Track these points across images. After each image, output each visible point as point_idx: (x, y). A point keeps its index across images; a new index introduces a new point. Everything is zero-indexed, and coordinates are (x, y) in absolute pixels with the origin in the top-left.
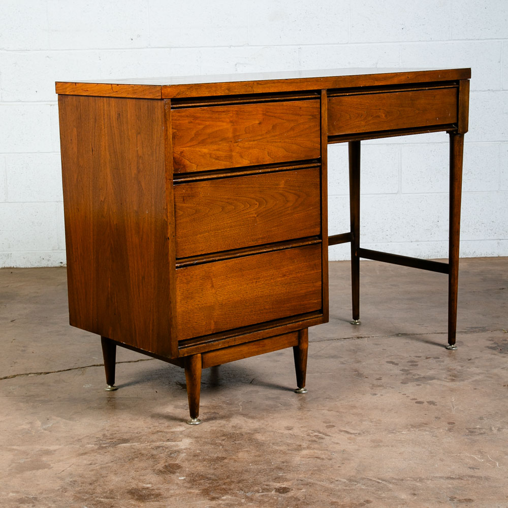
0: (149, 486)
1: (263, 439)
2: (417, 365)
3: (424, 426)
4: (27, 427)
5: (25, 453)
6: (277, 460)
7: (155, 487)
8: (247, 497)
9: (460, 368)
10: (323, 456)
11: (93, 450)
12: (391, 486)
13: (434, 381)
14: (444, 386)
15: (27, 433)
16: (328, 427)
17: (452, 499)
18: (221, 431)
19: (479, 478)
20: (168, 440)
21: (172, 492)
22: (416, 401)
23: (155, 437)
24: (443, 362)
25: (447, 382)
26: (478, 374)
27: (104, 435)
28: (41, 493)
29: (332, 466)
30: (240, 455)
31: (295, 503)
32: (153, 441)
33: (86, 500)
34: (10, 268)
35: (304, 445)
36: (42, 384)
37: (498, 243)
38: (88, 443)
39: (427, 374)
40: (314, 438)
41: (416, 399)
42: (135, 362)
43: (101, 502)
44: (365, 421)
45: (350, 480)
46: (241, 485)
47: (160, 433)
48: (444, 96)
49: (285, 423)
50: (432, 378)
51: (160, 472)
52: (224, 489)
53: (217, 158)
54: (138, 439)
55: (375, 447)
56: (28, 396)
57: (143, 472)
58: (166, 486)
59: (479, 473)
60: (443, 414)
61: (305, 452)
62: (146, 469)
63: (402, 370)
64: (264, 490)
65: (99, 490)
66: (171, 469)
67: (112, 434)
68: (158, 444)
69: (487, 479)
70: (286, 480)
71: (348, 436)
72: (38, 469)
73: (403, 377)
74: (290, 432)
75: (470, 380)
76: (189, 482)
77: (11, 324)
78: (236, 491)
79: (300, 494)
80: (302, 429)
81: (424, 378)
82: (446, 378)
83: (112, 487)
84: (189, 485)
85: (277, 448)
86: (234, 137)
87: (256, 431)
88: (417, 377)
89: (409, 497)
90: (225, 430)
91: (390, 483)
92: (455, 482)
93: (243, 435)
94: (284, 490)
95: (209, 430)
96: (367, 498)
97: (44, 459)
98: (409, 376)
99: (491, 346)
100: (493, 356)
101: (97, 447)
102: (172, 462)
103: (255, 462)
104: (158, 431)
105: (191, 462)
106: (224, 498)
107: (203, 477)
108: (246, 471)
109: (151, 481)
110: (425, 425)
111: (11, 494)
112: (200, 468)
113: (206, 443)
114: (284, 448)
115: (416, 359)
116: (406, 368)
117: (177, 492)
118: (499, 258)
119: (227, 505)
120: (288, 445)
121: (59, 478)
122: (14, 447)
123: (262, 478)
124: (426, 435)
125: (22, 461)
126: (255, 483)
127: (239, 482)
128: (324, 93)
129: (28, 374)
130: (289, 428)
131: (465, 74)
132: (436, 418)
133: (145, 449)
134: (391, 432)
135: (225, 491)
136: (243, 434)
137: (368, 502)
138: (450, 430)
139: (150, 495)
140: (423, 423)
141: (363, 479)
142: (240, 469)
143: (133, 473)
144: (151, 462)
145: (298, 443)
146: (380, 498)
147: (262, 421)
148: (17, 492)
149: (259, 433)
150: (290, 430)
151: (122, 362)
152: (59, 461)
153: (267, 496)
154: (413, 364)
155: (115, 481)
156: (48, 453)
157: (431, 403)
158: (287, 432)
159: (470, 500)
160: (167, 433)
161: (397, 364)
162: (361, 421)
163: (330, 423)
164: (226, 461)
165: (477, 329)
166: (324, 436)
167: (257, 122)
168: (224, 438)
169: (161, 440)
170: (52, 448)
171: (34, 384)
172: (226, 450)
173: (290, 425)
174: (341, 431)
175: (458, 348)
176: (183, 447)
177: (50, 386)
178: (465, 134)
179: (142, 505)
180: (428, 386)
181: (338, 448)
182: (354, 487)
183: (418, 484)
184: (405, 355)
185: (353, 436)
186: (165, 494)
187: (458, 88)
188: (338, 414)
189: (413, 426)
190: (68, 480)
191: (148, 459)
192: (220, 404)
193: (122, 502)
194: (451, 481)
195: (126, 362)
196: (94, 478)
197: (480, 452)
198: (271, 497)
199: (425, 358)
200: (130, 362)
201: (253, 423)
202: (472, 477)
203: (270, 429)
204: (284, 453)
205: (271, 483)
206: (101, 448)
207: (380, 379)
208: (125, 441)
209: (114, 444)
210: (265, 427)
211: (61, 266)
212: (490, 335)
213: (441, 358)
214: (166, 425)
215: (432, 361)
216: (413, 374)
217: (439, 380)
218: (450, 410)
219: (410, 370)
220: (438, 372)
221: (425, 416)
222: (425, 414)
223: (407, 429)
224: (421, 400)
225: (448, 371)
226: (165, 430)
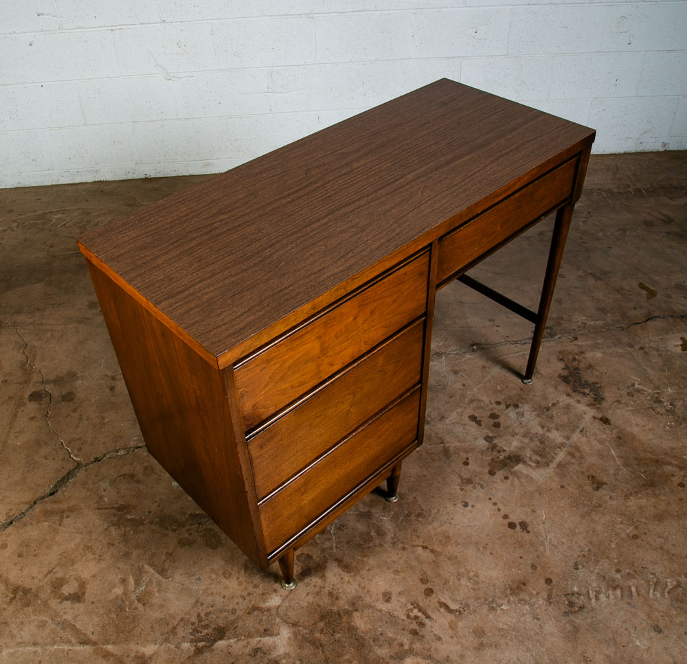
1: (363, 626)
2: (499, 425)
3: (523, 590)
4: (120, 591)
9: (540, 431)
11: (189, 658)
13: (521, 467)
14: (531, 479)
15: (121, 608)
18: (318, 605)
20: (265, 632)
22: (508, 520)
23: (250, 623)
24: (523, 415)
25: (533, 468)
26: (560, 447)
32: (250, 635)
35: (406, 643)
36: (132, 476)
38: (184, 639)
39: (512, 448)
40: (415, 625)
41: (508, 517)
44: (462, 576)
47: (256, 613)
48: (565, 173)
49: (382, 582)
50: (517, 459)
53: (302, 384)
54: (234, 629)
55: (479, 648)
56: (119, 509)
60: (538, 557)
61: (409, 663)
63: (486, 439)
67: (206, 615)
68: (255, 641)
71: (449, 617)
73: (489, 458)
74: (389, 606)
75: (554, 464)
80: (401, 599)
81: (509, 458)
82: (531, 459)
85: (379, 652)
86: (322, 351)
87: (354, 605)
88: (502, 456)
90: (321, 603)
93: (340, 616)
95: (305, 604)
98: (495, 454)
99: (563, 373)
100: (569, 400)
101: (193, 649)
104: (254, 608)
110: (524, 587)
113: (305, 640)
114: (385, 652)
115: (497, 409)
116: (491, 435)
120: (390, 643)
122: (110, 647)
124: (526, 615)
128: (435, 243)
131: (590, 139)
132: (532, 566)
133: (243, 656)
134: (491, 606)
136: (341, 613)
138: (549, 599)
140: (521, 582)
145: (399, 639)
147: (358, 578)
149: (357, 610)
150: (388, 600)
154: (495, 421)
157: (524, 526)
158: (385, 607)
160: (262, 611)
161: (480, 423)
163: (428, 581)
166: (424, 619)
167: (351, 319)
168: (322, 624)
169: (258, 632)
170: (147, 650)
173: (387, 588)
174: (440, 604)
175: (534, 382)
176: (282, 651)
177: (138, 482)
180: (516, 482)
181: (441, 650)
184: (486, 398)
185: (454, 618)
187: (580, 158)
188: (434, 557)
189: (511, 590)
199: (504, 406)
201: (349, 582)
203: (368, 599)
207: (467, 462)
208: (222, 633)
209: (211, 642)
210: (362, 595)
211: (146, 178)
212: (559, 348)
213: (520, 405)
214: (261, 592)
215: (512, 413)
216: (498, 448)
217: (525, 463)
218: (543, 544)
219: (495, 437)
220: (521, 442)
221: (521, 561)
222: (521, 558)
223: (506, 597)
224: (513, 518)
225: (531, 439)
226: (261, 605)
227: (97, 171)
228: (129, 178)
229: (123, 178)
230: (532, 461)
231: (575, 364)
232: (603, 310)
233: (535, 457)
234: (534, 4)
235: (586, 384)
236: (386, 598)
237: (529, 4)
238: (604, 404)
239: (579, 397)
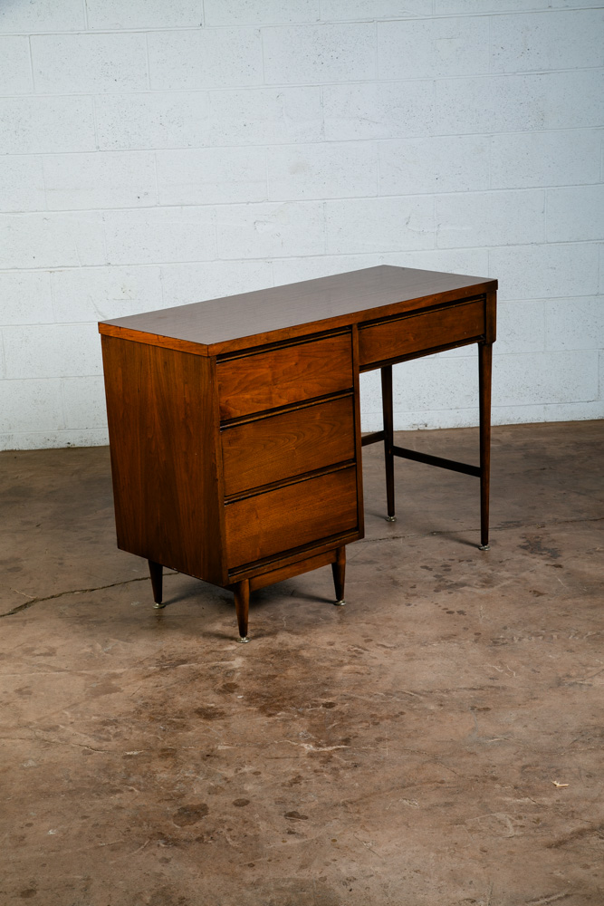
0: (212, 705)
1: (309, 655)
2: (450, 570)
3: (453, 638)
4: (89, 650)
5: (94, 677)
6: (323, 677)
7: (218, 706)
8: (299, 713)
9: (490, 572)
10: (363, 671)
11: (156, 673)
12: (422, 698)
13: (466, 588)
14: (474, 593)
15: (91, 657)
16: (367, 641)
17: (473, 708)
18: (269, 648)
19: (498, 688)
20: (222, 660)
21: (233, 710)
22: (447, 611)
23: (209, 657)
24: (475, 565)
25: (478, 588)
26: (507, 579)
27: (163, 656)
28: (120, 716)
29: (371, 681)
30: (289, 672)
31: (340, 717)
32: (209, 661)
33: (160, 720)
34: (12, 451)
35: (346, 660)
36: (91, 603)
37: (545, 408)
38: (150, 666)
39: (459, 580)
40: (354, 654)
41: (447, 609)
43: (174, 722)
44: (400, 634)
45: (387, 694)
46: (293, 702)
48: (472, 311)
49: (327, 638)
50: (463, 585)
51: (220, 692)
52: (278, 706)
53: (259, 402)
54: (195, 660)
55: (409, 660)
56: (81, 617)
57: (205, 692)
58: (228, 705)
59: (497, 683)
60: (471, 625)
61: (347, 668)
62: (207, 689)
63: (436, 576)
64: (313, 705)
65: (169, 711)
66: (229, 688)
67: (169, 656)
68: (214, 664)
69: (504, 688)
70: (332, 695)
71: (385, 650)
72: (111, 693)
73: (436, 584)
74: (332, 647)
75: (499, 586)
76: (247, 700)
77: (38, 530)
78: (289, 707)
79: (344, 708)
80: (343, 644)
81: (456, 584)
82: (476, 584)
83: (180, 708)
84: (247, 703)
85: (322, 664)
86: (273, 380)
87: (301, 647)
88: (449, 583)
89: (437, 708)
90: (272, 648)
91: (421, 695)
92: (477, 693)
94: (330, 705)
95: (258, 648)
96: (401, 710)
97: (114, 682)
98: (442, 583)
99: (523, 544)
100: (524, 557)
101: (158, 669)
102: (229, 682)
103: (303, 679)
104: (212, 651)
105: (246, 681)
106: (279, 714)
107: (259, 695)
108: (296, 688)
109: (213, 701)
111: (93, 718)
112: (255, 686)
113: (257, 661)
114: (327, 664)
115: (449, 563)
116: (440, 574)
117: (238, 710)
118: (546, 424)
119: (282, 720)
120: (331, 661)
121: (131, 700)
122: (83, 672)
123: (310, 695)
124: (454, 647)
125: (94, 686)
126: (305, 699)
127: (291, 699)
128: (355, 327)
129: (73, 592)
130: (331, 644)
131: (493, 285)
132: (465, 628)
133: (203, 669)
134: (423, 645)
135: (280, 708)
136: (290, 651)
137: (402, 713)
138: (476, 641)
139: (215, 714)
140: (452, 635)
141: (398, 692)
142: (290, 686)
143: (196, 693)
144: (210, 682)
145: (340, 659)
146: (412, 710)
147: (306, 637)
148: (99, 715)
149: (304, 649)
152: (128, 684)
153: (315, 711)
154: (447, 568)
155: (182, 701)
156: (115, 676)
157: (461, 612)
158: (329, 648)
159: (487, 709)
160: (220, 652)
161: (431, 569)
162: (396, 634)
163: (368, 637)
164: (277, 679)
165: (511, 525)
166: (363, 651)
167: (294, 363)
168: (272, 655)
169: (216, 660)
170: (118, 671)
171: (83, 603)
172: (276, 668)
173: (332, 640)
174: (378, 645)
175: (491, 550)
176: (237, 666)
177: (98, 604)
178: (493, 344)
179: (210, 723)
180: (460, 594)
181: (376, 662)
182: (390, 700)
183: (445, 696)
184: (439, 558)
185: (389, 650)
186: (228, 713)
187: (485, 301)
188: (375, 627)
189: (443, 638)
190: (140, 702)
191: (207, 679)
193: (192, 721)
194: (473, 692)
196: (163, 700)
197: (501, 663)
198: (320, 712)
199: (458, 561)
201: (297, 639)
202: (492, 687)
203: (314, 645)
204: (328, 669)
205: (319, 699)
206: (163, 670)
207: (414, 587)
208: (184, 662)
209: (174, 666)
210: (309, 643)
211: (69, 448)
212: (524, 532)
213: (473, 560)
214: (218, 645)
215: (464, 564)
216: (446, 580)
217: (469, 586)
218: (477, 619)
219: (444, 575)
220: (470, 577)
221: (455, 627)
222: (455, 625)
223: (437, 641)
224: (451, 609)
225: (480, 576)
226: (218, 650)
227: (9, 438)
228: (48, 447)
229: (40, 447)
230: (478, 585)
231: (538, 540)
232: (581, 512)
233: (481, 584)
234: (513, 245)
235: (545, 549)
237: (508, 245)
238: (560, 558)
239: (536, 555)
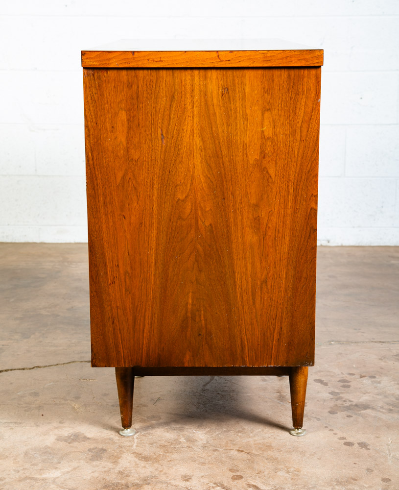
2: (349, 387)
3: (352, 483)
13: (368, 411)
14: (380, 419)
18: (103, 479)
22: (345, 441)
24: (379, 382)
25: (384, 413)
39: (360, 400)
41: (345, 438)
42: (30, 369)
44: (280, 470)
47: (28, 481)
49: (183, 470)
50: (366, 407)
60: (376, 465)
63: (332, 393)
73: (332, 404)
74: (188, 484)
80: (203, 480)
81: (356, 405)
82: (382, 407)
87: (146, 481)
88: (348, 404)
90: (108, 478)
93: (128, 487)
95: (89, 478)
98: (339, 402)
104: (27, 478)
110: (354, 482)
115: (348, 378)
116: (337, 391)
130: (187, 478)
132: (368, 470)
136: (130, 485)
140: (351, 478)
147: (156, 465)
149: (148, 484)
150: (187, 480)
151: (15, 369)
154: (345, 384)
157: (363, 445)
158: (183, 484)
160: (36, 480)
161: (326, 384)
162: (276, 470)
163: (238, 471)
173: (189, 473)
180: (361, 419)
184: (337, 371)
188: (249, 457)
189: (338, 482)
192: (112, 436)
195: (20, 369)
199: (359, 377)
200: (23, 369)
201: (145, 467)
203: (163, 478)
210: (158, 476)
213: (377, 377)
214: (39, 468)
215: (367, 381)
216: (344, 399)
217: (373, 409)
218: (384, 457)
219: (341, 393)
220: (373, 397)
221: (355, 465)
222: (355, 463)
223: (331, 486)
224: (350, 439)
225: (386, 397)
226: (38, 476)
230: (384, 409)
233: (387, 407)
236: (185, 479)
